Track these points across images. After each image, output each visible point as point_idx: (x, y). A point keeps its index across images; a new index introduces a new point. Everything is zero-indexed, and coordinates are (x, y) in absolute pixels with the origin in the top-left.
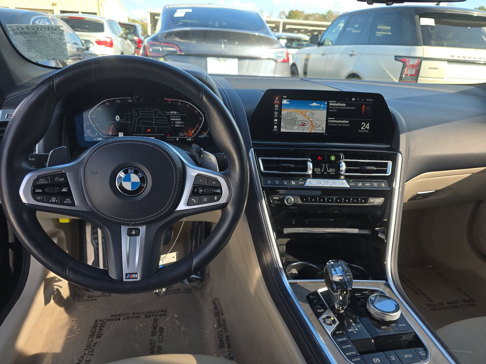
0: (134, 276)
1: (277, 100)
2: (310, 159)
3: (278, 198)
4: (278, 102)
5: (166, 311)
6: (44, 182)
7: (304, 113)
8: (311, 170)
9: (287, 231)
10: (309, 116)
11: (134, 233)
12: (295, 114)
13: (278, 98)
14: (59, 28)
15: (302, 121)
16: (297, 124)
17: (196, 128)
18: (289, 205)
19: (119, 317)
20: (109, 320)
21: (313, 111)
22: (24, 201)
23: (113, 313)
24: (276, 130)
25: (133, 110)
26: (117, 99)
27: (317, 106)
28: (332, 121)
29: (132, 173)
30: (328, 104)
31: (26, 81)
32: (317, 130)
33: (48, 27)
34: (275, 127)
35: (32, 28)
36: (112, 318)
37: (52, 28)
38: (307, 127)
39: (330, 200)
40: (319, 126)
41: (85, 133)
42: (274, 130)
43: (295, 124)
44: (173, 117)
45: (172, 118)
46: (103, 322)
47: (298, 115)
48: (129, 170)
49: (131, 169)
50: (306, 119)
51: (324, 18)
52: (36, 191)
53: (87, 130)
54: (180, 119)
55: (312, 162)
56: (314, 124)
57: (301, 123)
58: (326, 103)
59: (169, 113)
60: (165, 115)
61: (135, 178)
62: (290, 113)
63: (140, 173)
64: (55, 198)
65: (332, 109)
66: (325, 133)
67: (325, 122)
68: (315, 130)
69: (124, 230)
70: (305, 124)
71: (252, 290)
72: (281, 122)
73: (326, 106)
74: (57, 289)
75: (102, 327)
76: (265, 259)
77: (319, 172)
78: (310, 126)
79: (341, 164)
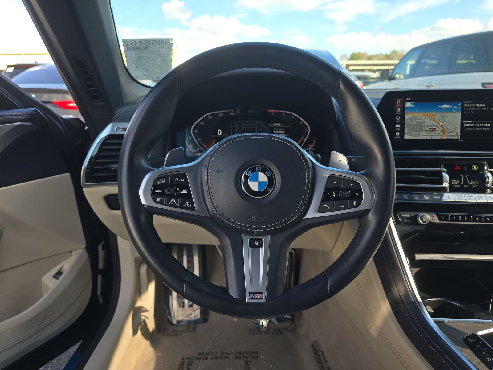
0: (258, 296)
1: (399, 103)
2: (445, 169)
3: (408, 216)
4: (401, 105)
5: (257, 353)
6: (164, 182)
7: (433, 117)
8: (448, 183)
9: (419, 257)
10: (439, 120)
11: (256, 243)
12: (422, 118)
13: (400, 100)
14: (169, 41)
15: (430, 126)
16: (424, 130)
17: (301, 140)
18: (423, 223)
19: (206, 356)
20: (197, 359)
21: (443, 115)
22: (143, 202)
23: (201, 351)
24: (398, 137)
25: (235, 123)
26: (219, 113)
27: (449, 108)
28: (469, 124)
29: (259, 171)
30: (463, 106)
31: (131, 99)
32: (450, 136)
33: (159, 41)
34: (398, 134)
35: (145, 42)
36: (200, 356)
37: (163, 41)
38: (437, 132)
39: (477, 219)
40: (452, 131)
41: (187, 147)
42: (396, 137)
43: (421, 130)
44: (276, 129)
45: (276, 131)
46: (190, 360)
47: (425, 119)
48: (257, 168)
49: (258, 167)
50: (435, 124)
51: (388, 57)
52: (156, 192)
53: (189, 145)
54: (284, 132)
55: (448, 173)
56: (446, 129)
57: (429, 129)
58: (459, 104)
59: (273, 125)
60: (269, 128)
61: (263, 177)
62: (415, 117)
63: (268, 171)
64: (174, 201)
65: (468, 111)
66: (460, 139)
67: (460, 126)
68: (447, 136)
69: (245, 240)
70: (434, 129)
71: (374, 331)
72: (404, 128)
73: (461, 107)
74: (144, 321)
75: (190, 365)
76: (396, 290)
77: (457, 184)
78: (440, 132)
79: (486, 175)
